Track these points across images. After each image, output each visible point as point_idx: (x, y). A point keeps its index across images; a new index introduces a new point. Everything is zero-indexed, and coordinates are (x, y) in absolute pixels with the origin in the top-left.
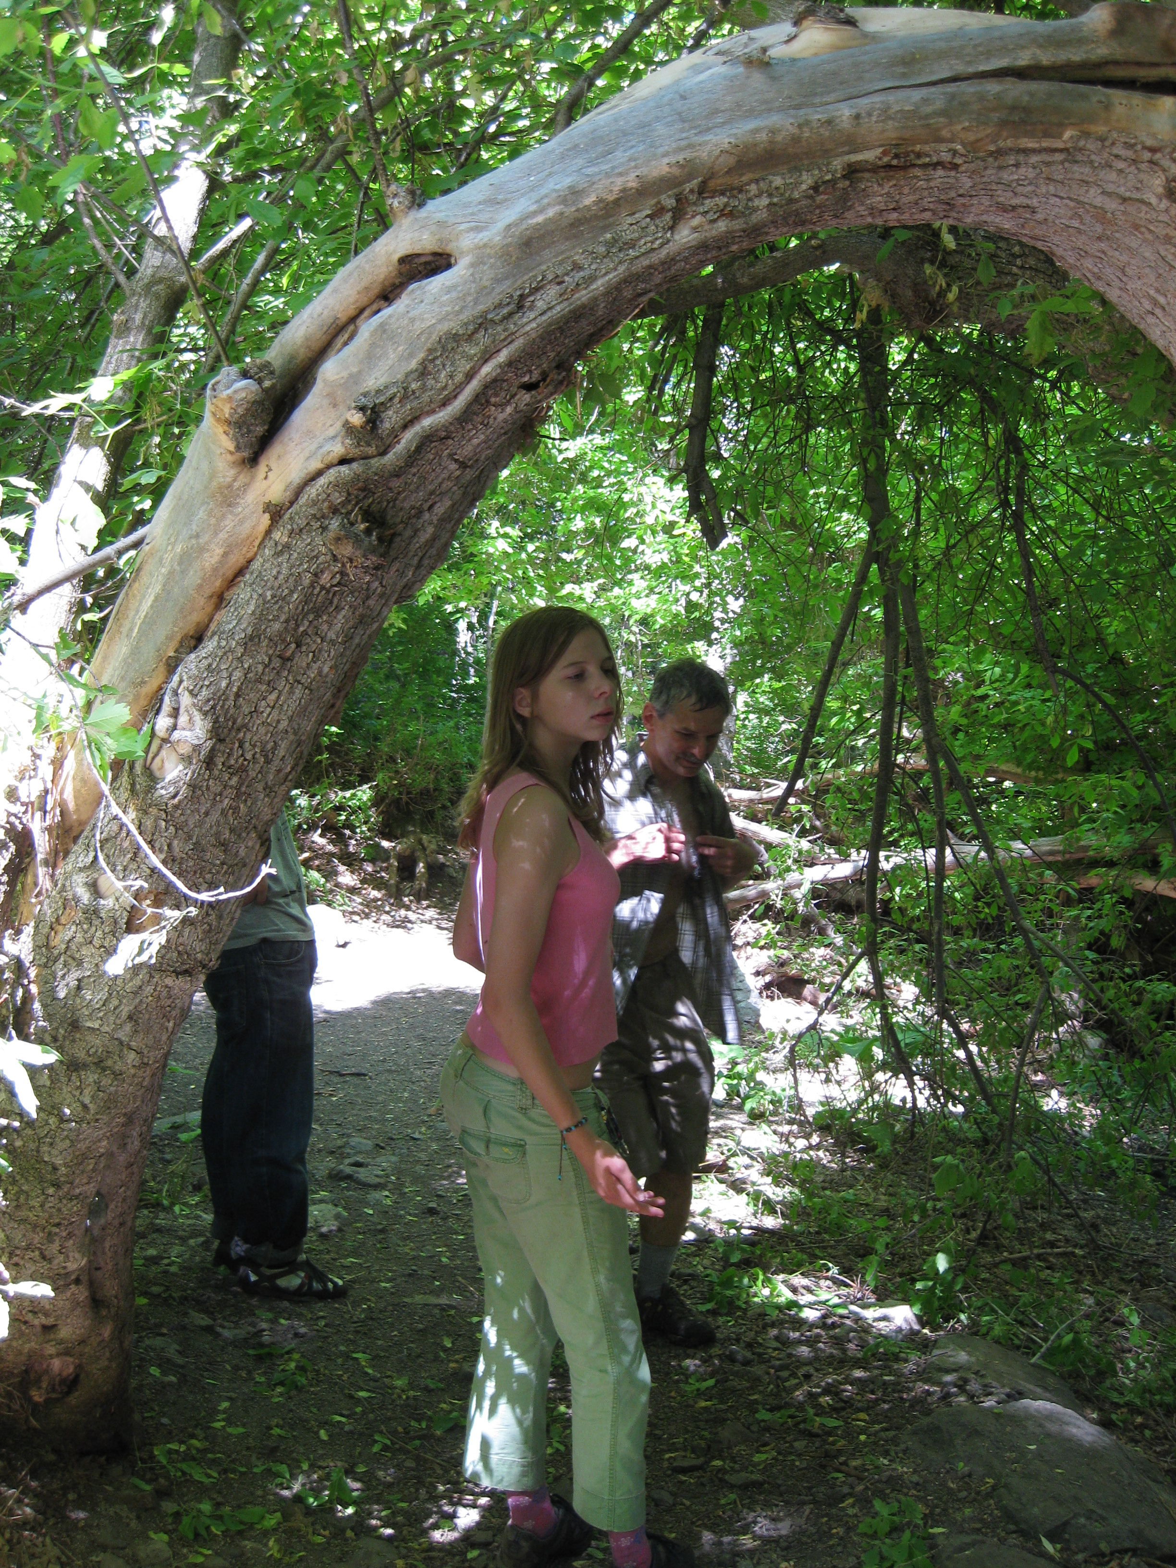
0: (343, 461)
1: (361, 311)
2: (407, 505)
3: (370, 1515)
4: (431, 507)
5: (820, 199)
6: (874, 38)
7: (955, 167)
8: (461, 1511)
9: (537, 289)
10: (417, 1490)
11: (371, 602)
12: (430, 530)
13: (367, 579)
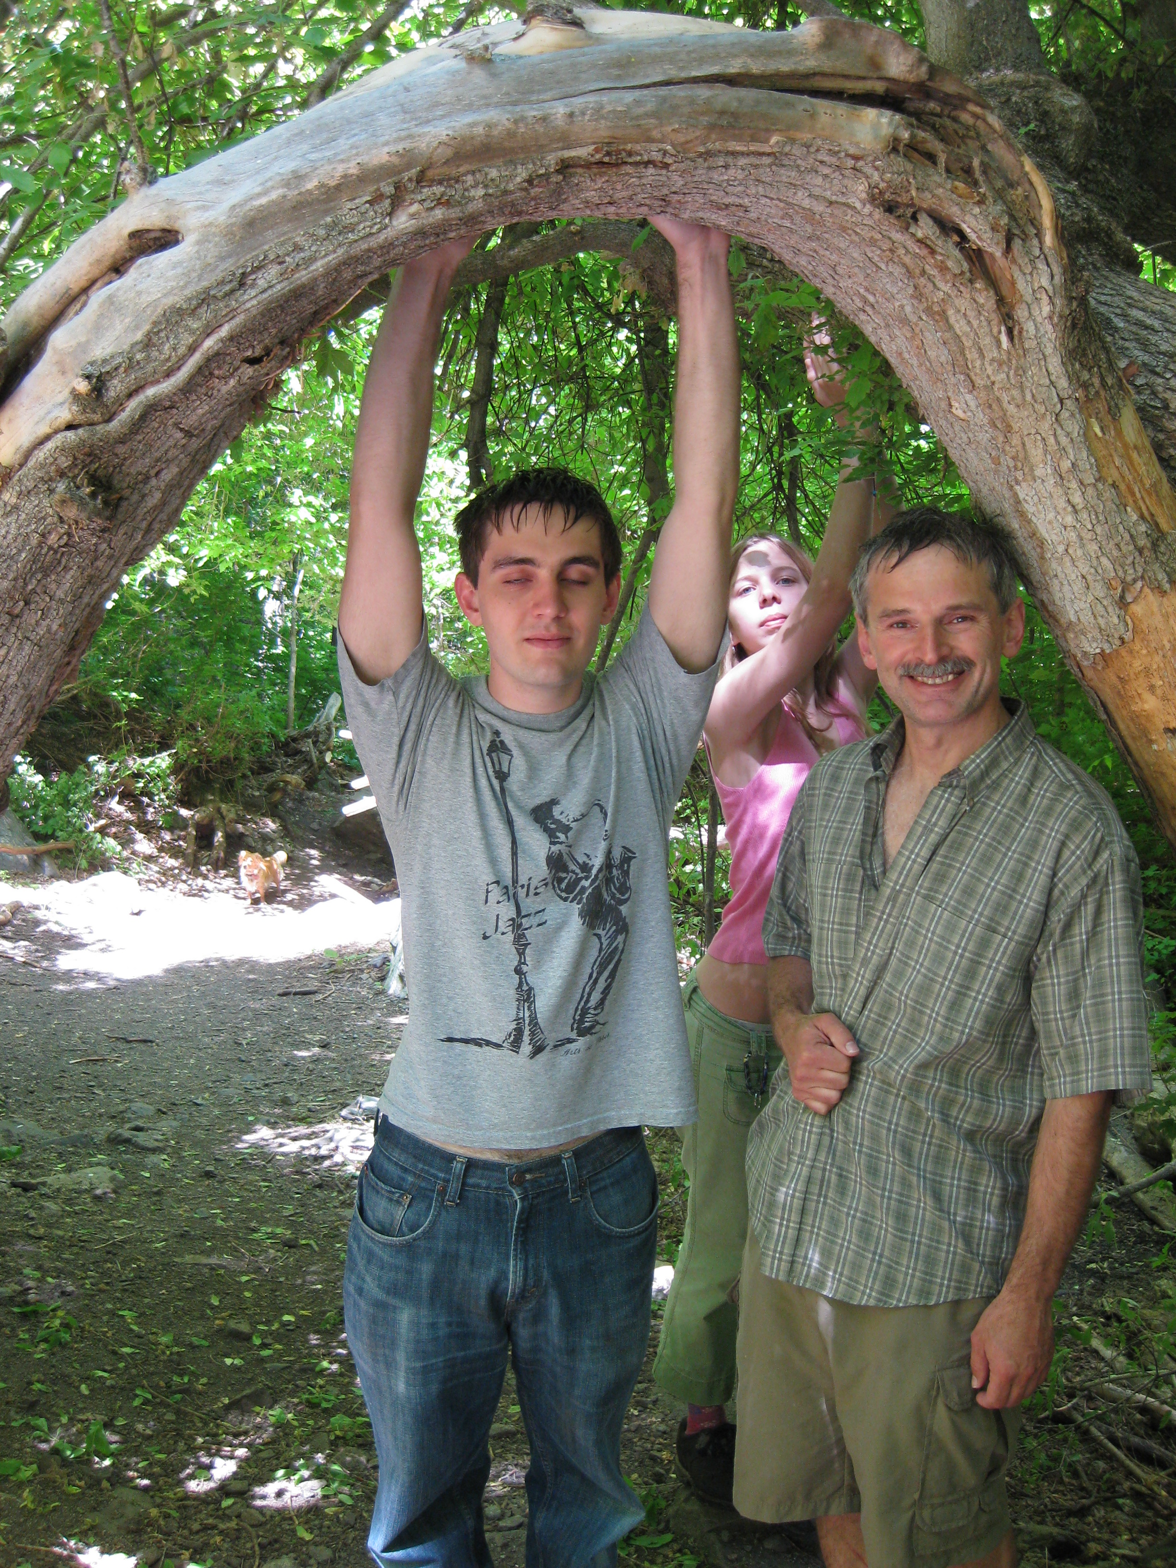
0: (70, 427)
1: (93, 283)
2: (133, 471)
3: (128, 1466)
4: (157, 474)
5: (534, 191)
6: (598, 39)
7: (666, 166)
8: (218, 1461)
9: (259, 268)
10: (176, 1442)
11: (99, 564)
12: (158, 495)
13: (94, 541)
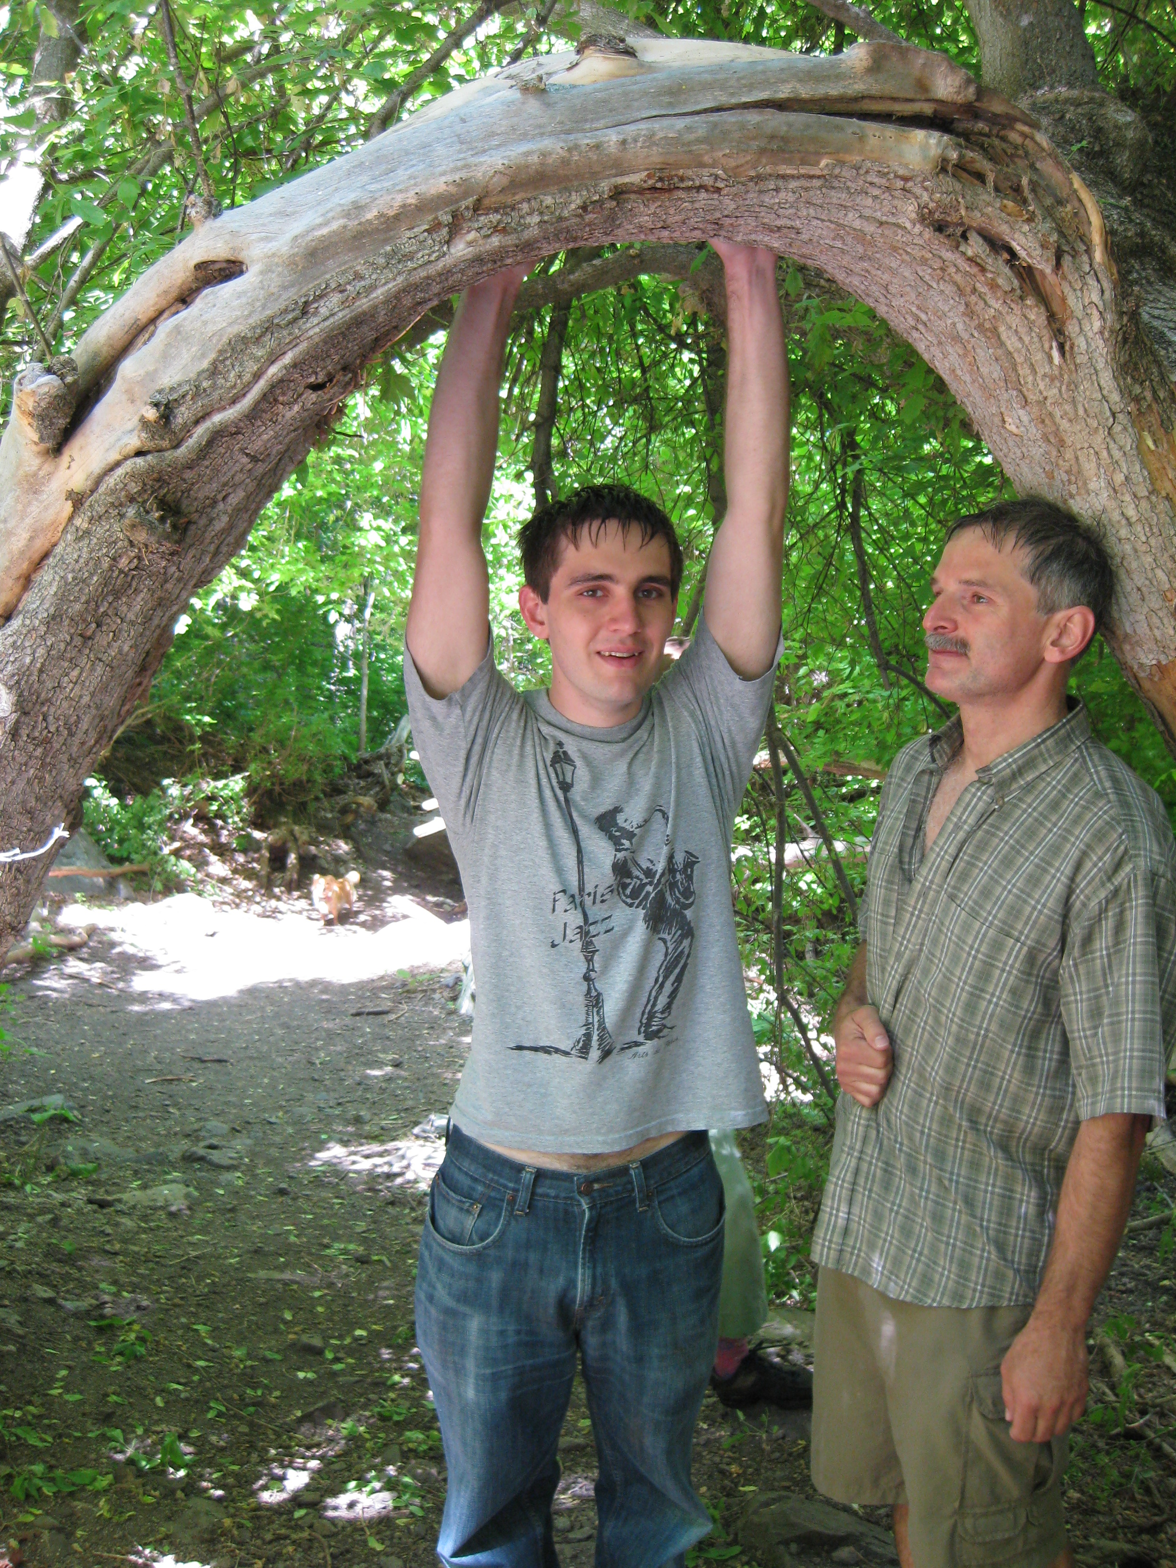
0: (139, 453)
1: (161, 313)
2: (201, 495)
3: (201, 1477)
4: (224, 498)
5: (589, 217)
6: (649, 68)
7: (718, 190)
8: (290, 1473)
9: (321, 297)
10: (249, 1454)
11: (169, 586)
12: (225, 519)
13: (164, 563)
